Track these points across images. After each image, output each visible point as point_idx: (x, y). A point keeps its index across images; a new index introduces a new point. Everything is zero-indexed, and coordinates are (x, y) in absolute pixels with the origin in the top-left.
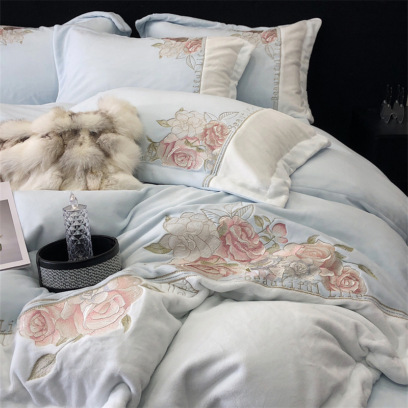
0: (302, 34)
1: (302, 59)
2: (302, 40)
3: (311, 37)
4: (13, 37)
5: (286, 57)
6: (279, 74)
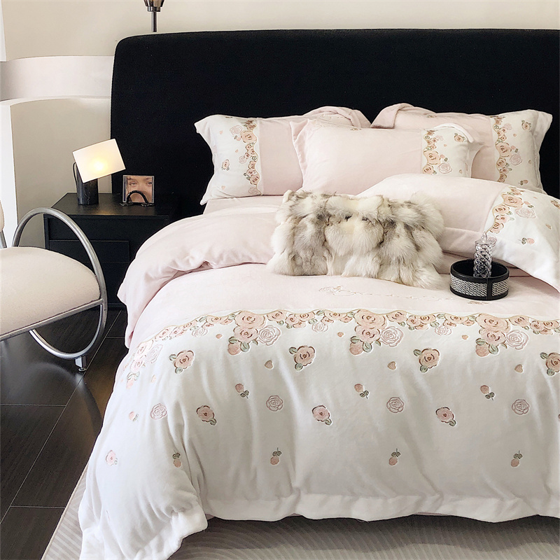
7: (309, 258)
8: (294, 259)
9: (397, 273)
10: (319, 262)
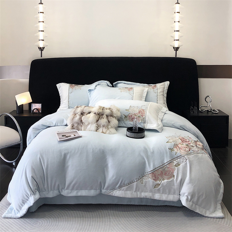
0: (164, 86)
1: (164, 93)
2: (164, 88)
3: (167, 87)
4: (78, 88)
5: (159, 93)
6: (158, 98)
7: (77, 126)
8: (73, 126)
9: (102, 130)
10: (80, 127)
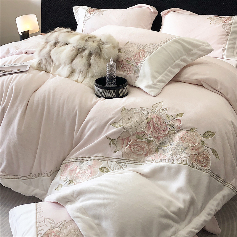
7: (45, 64)
